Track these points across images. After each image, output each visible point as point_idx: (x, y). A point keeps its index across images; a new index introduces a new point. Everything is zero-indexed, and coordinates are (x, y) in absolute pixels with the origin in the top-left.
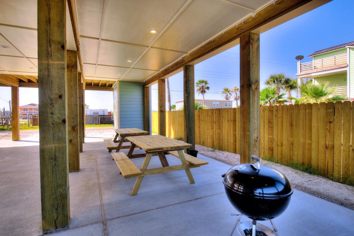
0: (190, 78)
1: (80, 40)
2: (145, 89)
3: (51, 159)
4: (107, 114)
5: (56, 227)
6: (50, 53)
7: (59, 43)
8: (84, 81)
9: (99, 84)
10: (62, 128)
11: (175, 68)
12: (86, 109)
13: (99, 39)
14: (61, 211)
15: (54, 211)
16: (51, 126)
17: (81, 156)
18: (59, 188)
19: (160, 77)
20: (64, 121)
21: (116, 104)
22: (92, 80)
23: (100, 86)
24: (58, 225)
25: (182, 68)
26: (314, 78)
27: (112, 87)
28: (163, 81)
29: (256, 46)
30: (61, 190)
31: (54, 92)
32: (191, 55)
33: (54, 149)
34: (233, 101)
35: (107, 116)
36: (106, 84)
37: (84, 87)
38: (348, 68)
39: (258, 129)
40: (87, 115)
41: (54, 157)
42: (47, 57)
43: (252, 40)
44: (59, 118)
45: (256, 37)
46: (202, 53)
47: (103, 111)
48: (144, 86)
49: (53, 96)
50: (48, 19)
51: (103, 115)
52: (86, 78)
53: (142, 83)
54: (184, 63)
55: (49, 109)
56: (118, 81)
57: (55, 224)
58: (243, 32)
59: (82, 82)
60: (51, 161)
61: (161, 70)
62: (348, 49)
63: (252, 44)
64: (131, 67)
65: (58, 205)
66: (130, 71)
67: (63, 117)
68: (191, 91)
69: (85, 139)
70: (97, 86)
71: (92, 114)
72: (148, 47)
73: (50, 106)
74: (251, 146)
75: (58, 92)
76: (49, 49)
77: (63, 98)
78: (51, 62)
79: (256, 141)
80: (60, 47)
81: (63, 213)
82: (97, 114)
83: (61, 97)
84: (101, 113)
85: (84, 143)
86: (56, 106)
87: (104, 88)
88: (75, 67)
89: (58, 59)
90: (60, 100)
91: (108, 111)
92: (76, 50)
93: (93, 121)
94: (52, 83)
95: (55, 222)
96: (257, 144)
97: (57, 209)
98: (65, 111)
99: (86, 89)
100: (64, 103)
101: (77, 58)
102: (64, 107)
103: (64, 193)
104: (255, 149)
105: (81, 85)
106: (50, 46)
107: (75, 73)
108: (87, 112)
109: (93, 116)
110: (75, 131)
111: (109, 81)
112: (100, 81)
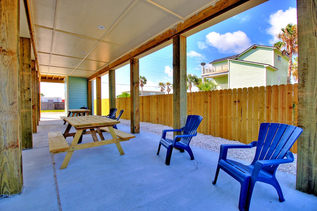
0: (112, 78)
1: (38, 54)
2: (89, 83)
3: (24, 116)
4: (61, 101)
5: (26, 148)
6: (24, 69)
7: (28, 64)
8: (40, 76)
9: (52, 77)
10: (29, 103)
11: (105, 71)
12: (41, 97)
13: (50, 54)
14: (29, 140)
15: (25, 140)
16: (24, 101)
17: (38, 127)
18: (28, 130)
19: (97, 76)
20: (30, 100)
21: (66, 93)
22: (47, 75)
23: (53, 79)
24: (27, 147)
25: (108, 72)
26: (213, 78)
27: (63, 80)
28: (100, 78)
29: (137, 65)
30: (29, 131)
31: (25, 86)
32: (112, 64)
33: (25, 112)
34: (165, 92)
35: (61, 103)
36: (58, 78)
37: (40, 80)
38: (229, 72)
39: (138, 106)
40: (42, 102)
41: (25, 116)
42: (22, 71)
43: (134, 62)
44: (28, 98)
45: (137, 61)
46: (116, 65)
47: (58, 99)
48: (88, 81)
49: (25, 88)
50: (23, 54)
51: (57, 102)
52: (41, 74)
53: (87, 78)
54: (109, 68)
55: (23, 94)
56: (67, 76)
57: (26, 146)
58: (131, 58)
59: (38, 76)
60: (24, 117)
61: (97, 71)
62: (229, 61)
63: (134, 64)
64: (75, 68)
65: (27, 137)
66: (75, 71)
67: (30, 98)
68: (113, 85)
69: (40, 119)
70: (51, 79)
71: (47, 102)
72: (83, 59)
73: (24, 93)
74: (134, 114)
75: (27, 87)
76: (23, 67)
77: (30, 89)
78: (24, 73)
79: (137, 112)
80: (29, 66)
81: (30, 141)
82: (51, 101)
83: (29, 89)
84: (56, 101)
85: (40, 121)
86: (26, 93)
87: (56, 81)
88: (34, 70)
89: (27, 72)
90: (28, 90)
91: (62, 99)
92: (35, 59)
93: (48, 107)
94: (24, 82)
95: (26, 145)
96: (138, 113)
97: (27, 139)
98: (31, 95)
99: (41, 81)
100: (30, 91)
101: (35, 64)
102: (30, 93)
103: (30, 132)
104: (137, 116)
105: (38, 78)
106: (24, 66)
107: (34, 73)
108: (42, 99)
109: (48, 103)
110: (34, 108)
111: (60, 76)
112: (53, 76)
